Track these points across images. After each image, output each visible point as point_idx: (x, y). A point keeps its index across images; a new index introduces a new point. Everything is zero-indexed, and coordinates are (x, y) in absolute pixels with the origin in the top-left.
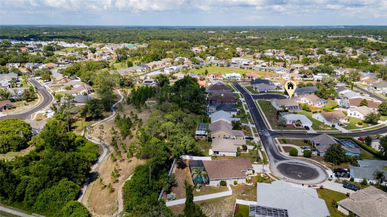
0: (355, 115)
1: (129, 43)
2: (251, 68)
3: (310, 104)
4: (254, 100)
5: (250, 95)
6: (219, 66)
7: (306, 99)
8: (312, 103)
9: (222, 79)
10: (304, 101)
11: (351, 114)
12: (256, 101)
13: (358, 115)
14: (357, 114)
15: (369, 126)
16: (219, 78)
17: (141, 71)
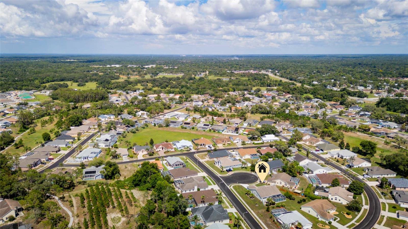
0: (336, 199)
1: (21, 89)
2: (193, 128)
3: (287, 186)
4: (228, 187)
5: (218, 176)
6: (156, 125)
7: (281, 181)
8: (288, 185)
9: (173, 150)
10: (279, 183)
11: (332, 199)
12: (232, 188)
13: (340, 200)
14: (338, 199)
15: (357, 216)
16: (169, 150)
17: (65, 146)
